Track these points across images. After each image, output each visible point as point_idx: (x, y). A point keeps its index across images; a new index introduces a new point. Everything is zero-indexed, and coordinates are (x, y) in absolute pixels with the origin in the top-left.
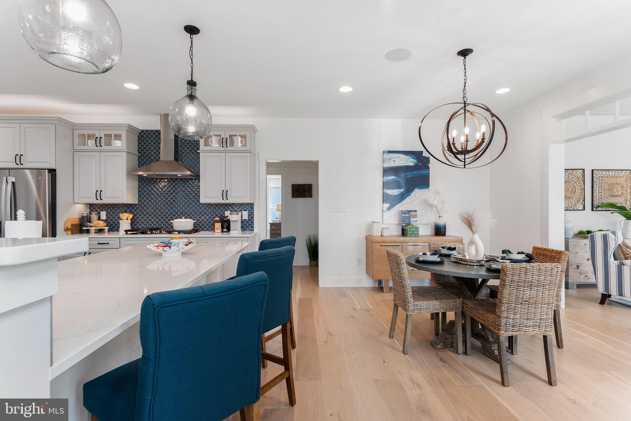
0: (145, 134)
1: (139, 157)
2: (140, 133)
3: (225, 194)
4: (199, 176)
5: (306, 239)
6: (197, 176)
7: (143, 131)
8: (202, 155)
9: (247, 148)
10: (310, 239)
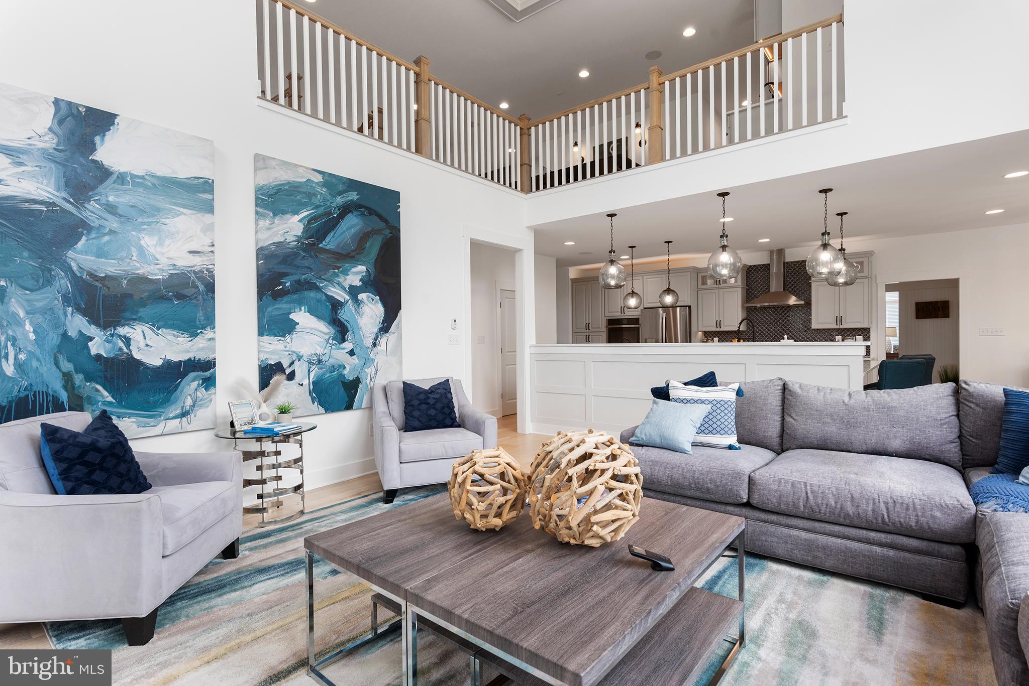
0: (752, 268)
1: (747, 290)
2: (748, 269)
3: (839, 320)
4: (811, 304)
5: (940, 370)
6: (808, 304)
7: (751, 266)
8: (813, 285)
9: (865, 274)
10: (946, 371)
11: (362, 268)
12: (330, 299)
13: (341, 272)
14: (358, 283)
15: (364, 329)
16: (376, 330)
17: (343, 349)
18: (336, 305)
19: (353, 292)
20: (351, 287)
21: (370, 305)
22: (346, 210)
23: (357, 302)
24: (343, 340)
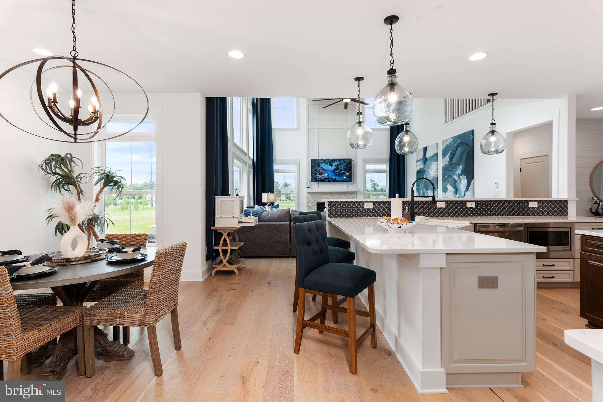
11: (461, 166)
12: (454, 179)
13: (456, 170)
14: (460, 172)
15: (462, 189)
16: (465, 190)
17: (457, 197)
18: (455, 181)
19: (459, 176)
20: (459, 174)
21: (463, 180)
22: (457, 147)
23: (460, 179)
24: (457, 194)
